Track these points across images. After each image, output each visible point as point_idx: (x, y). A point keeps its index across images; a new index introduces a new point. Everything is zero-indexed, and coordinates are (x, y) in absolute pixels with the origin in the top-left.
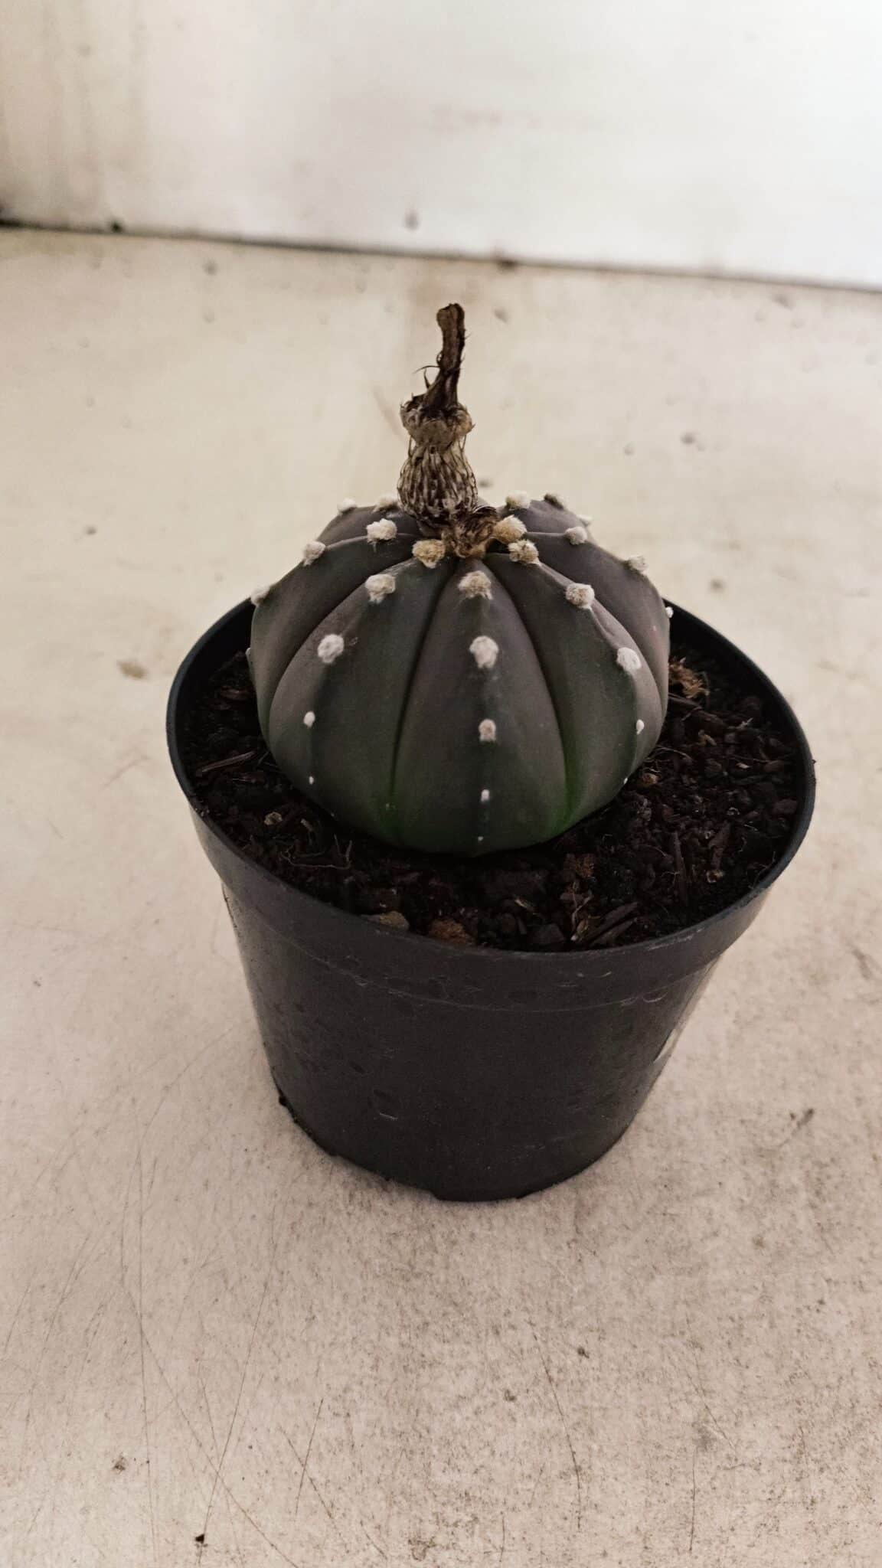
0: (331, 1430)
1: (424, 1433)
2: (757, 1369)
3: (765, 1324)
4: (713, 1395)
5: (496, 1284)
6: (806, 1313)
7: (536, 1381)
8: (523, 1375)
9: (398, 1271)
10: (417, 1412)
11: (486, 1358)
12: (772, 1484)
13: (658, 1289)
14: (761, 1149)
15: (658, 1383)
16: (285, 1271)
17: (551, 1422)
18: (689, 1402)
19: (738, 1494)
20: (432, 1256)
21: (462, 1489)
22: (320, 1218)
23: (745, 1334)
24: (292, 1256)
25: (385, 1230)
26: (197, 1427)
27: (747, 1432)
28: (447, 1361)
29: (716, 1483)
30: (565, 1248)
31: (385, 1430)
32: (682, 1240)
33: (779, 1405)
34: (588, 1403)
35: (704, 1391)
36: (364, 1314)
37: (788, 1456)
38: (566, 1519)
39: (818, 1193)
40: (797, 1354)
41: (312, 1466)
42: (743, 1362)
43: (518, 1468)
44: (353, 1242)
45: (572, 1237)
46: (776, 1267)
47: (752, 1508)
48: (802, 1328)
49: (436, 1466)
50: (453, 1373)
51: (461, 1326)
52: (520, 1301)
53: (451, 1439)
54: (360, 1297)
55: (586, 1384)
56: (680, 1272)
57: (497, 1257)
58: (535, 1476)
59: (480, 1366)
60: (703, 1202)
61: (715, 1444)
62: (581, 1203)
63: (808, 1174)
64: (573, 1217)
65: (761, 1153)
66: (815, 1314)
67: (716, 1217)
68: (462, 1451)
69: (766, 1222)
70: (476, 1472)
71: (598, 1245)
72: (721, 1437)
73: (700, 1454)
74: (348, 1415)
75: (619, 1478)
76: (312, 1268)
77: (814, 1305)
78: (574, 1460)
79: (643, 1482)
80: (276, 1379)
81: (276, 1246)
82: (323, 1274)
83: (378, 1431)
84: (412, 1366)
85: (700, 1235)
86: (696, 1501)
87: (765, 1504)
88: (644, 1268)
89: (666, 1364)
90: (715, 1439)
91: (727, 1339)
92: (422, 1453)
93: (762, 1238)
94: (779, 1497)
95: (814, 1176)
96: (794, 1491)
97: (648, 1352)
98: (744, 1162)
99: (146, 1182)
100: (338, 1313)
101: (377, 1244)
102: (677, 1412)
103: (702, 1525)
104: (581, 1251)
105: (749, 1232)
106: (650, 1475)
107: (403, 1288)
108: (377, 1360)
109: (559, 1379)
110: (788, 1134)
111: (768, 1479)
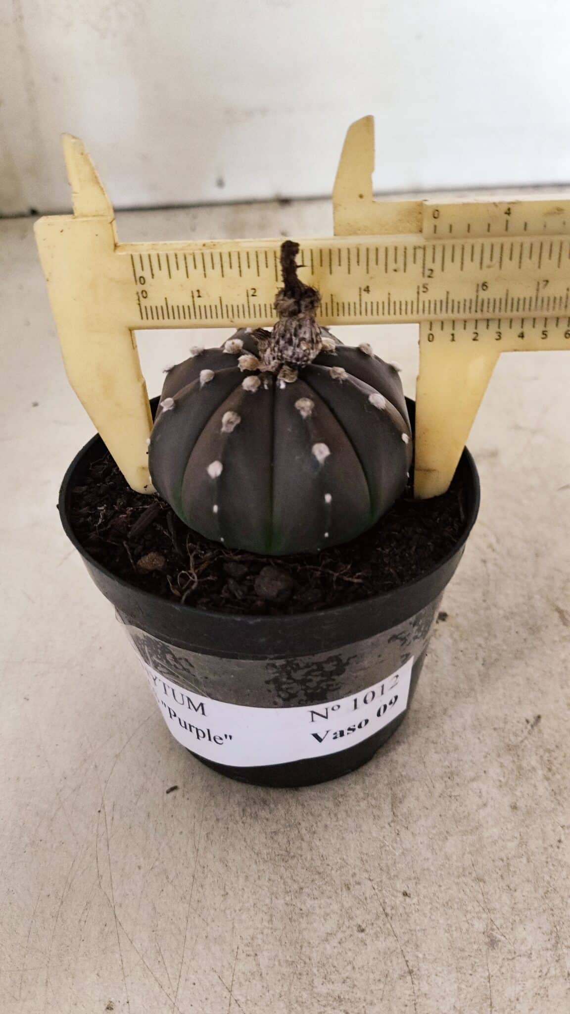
0: (245, 966)
1: (307, 960)
2: (522, 891)
3: (524, 860)
4: (495, 912)
5: (345, 857)
6: (550, 850)
7: (378, 917)
8: (368, 914)
9: (279, 857)
10: (301, 947)
11: (343, 906)
12: (541, 966)
13: (452, 846)
14: (508, 746)
15: (458, 908)
16: (206, 866)
17: (391, 942)
18: (479, 918)
19: (518, 975)
20: (301, 843)
21: (336, 994)
22: (225, 828)
23: (512, 868)
24: (210, 856)
25: (269, 831)
26: (158, 975)
27: (520, 932)
28: (318, 911)
29: (503, 970)
30: (387, 826)
31: (281, 961)
32: (464, 812)
33: (540, 913)
34: (413, 927)
35: (488, 909)
36: (260, 887)
37: (549, 946)
38: (406, 1006)
39: (550, 770)
40: (547, 878)
41: (236, 992)
42: (512, 886)
43: (372, 976)
44: (248, 841)
45: (390, 819)
46: (527, 822)
47: (529, 983)
48: (549, 860)
49: (318, 982)
50: (322, 919)
51: (324, 887)
52: (361, 866)
53: (325, 962)
54: (256, 876)
55: (410, 915)
56: (465, 833)
57: (343, 838)
58: (383, 979)
59: (339, 912)
60: (474, 785)
61: (500, 944)
62: (394, 796)
63: (541, 757)
64: (390, 807)
65: (509, 748)
66: (557, 850)
67: (484, 793)
68: (333, 969)
69: (518, 793)
70: (344, 982)
71: (409, 822)
72: (503, 938)
73: (490, 951)
74: (256, 955)
75: (438, 974)
76: (223, 861)
77: (555, 843)
78: (408, 966)
79: (454, 975)
80: (207, 937)
81: (198, 850)
82: (230, 864)
83: (277, 963)
84: (295, 917)
85: (475, 807)
86: (491, 984)
87: (537, 980)
88: (441, 833)
89: (461, 895)
90: (499, 941)
91: (500, 874)
92: (307, 974)
93: (516, 803)
94: (546, 974)
95: (546, 758)
96: (556, 969)
97: (449, 888)
98: (499, 756)
99: (109, 819)
100: (243, 889)
101: (264, 840)
102: (473, 925)
103: (497, 1000)
104: (398, 828)
105: (507, 801)
106: (459, 969)
107: (284, 866)
108: (271, 916)
109: (392, 915)
110: (526, 733)
111: (538, 962)
